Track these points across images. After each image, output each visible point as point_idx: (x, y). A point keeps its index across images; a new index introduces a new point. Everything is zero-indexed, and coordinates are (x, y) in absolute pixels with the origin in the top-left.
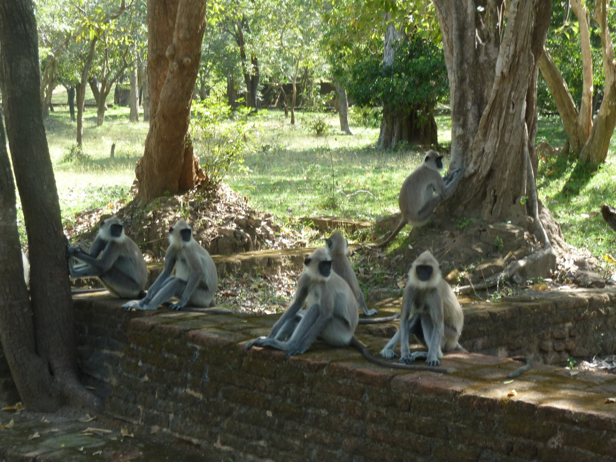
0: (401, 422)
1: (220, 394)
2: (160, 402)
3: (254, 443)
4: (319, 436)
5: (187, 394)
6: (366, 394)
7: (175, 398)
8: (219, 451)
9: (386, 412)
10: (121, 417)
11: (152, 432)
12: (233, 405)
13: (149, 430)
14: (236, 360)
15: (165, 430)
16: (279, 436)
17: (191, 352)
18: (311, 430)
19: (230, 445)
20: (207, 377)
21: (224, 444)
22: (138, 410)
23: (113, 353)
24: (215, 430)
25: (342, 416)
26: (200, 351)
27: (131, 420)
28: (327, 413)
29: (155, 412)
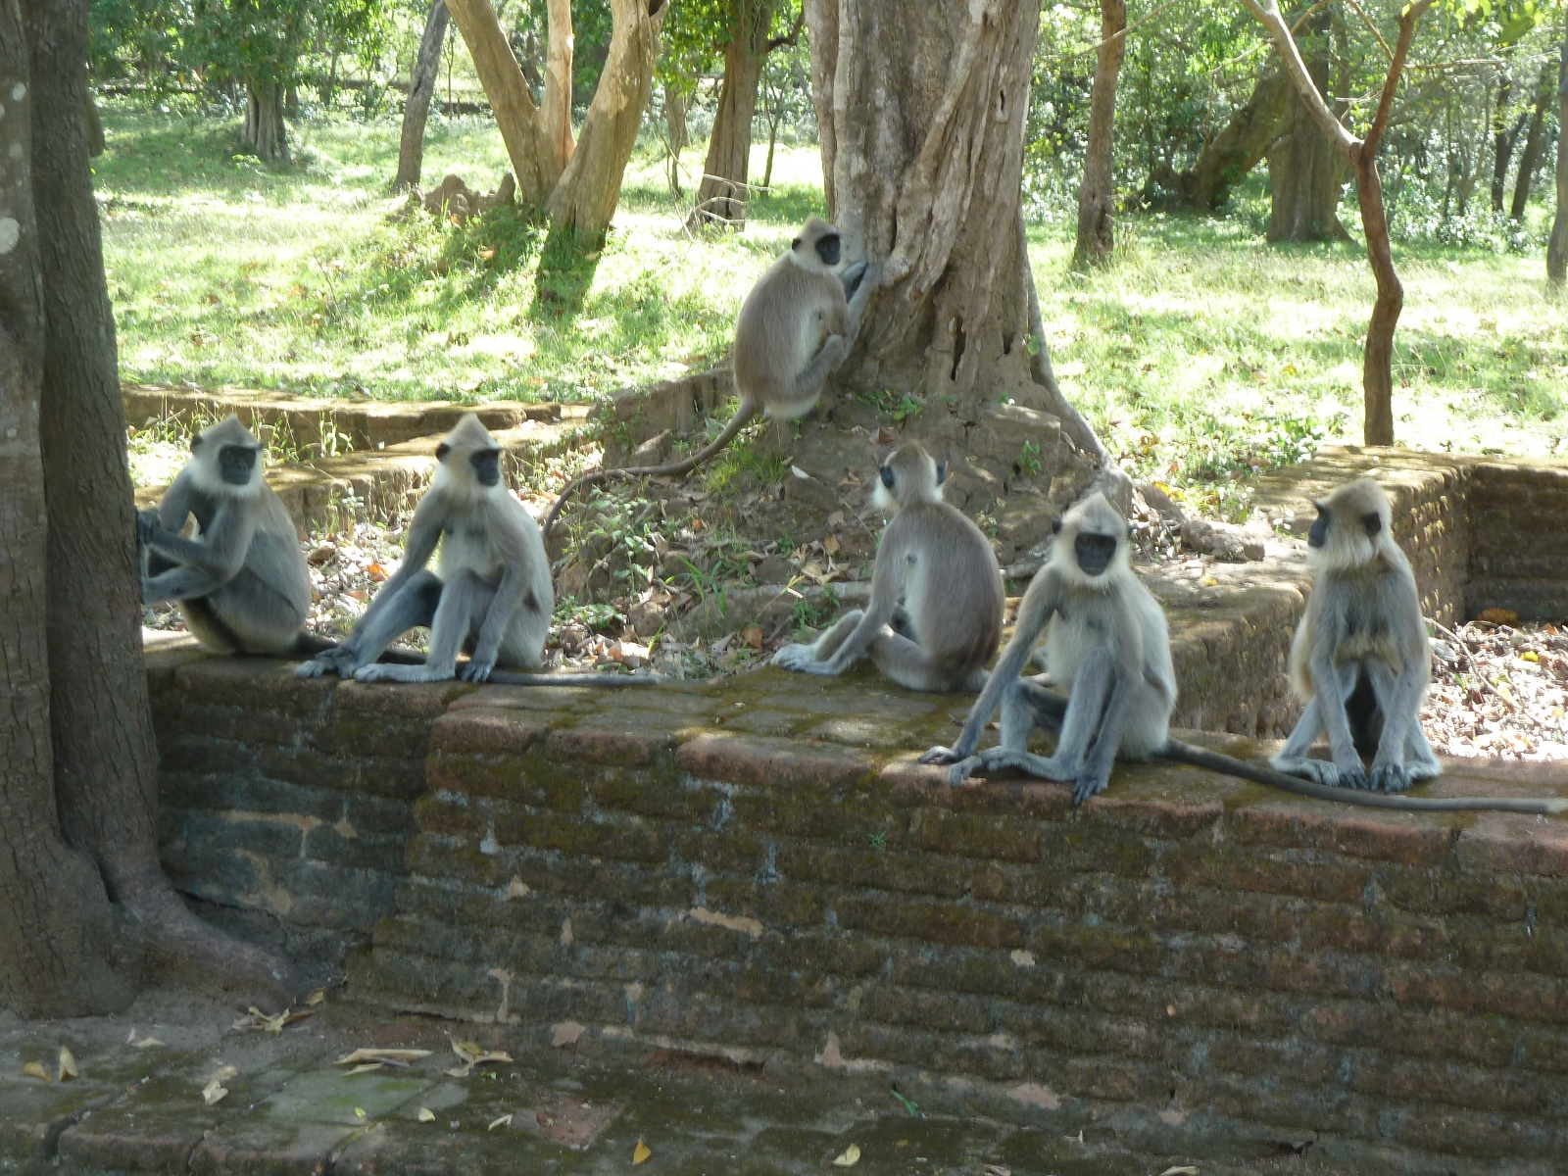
0: (1506, 949)
1: (832, 916)
2: (587, 953)
3: (973, 1043)
4: (1221, 1006)
5: (697, 922)
6: (1375, 884)
7: (651, 937)
8: (841, 1076)
9: (1448, 928)
10: (419, 1008)
11: (557, 1042)
12: (884, 944)
13: (544, 1038)
14: (889, 818)
15: (609, 1031)
16: (1067, 1017)
17: (704, 806)
18: (1187, 992)
19: (882, 1055)
20: (772, 870)
21: (850, 1052)
22: (495, 984)
23: (271, 818)
24: (815, 1018)
25: (1294, 947)
26: (737, 801)
27: (463, 1013)
28: (1240, 944)
29: (567, 983)
